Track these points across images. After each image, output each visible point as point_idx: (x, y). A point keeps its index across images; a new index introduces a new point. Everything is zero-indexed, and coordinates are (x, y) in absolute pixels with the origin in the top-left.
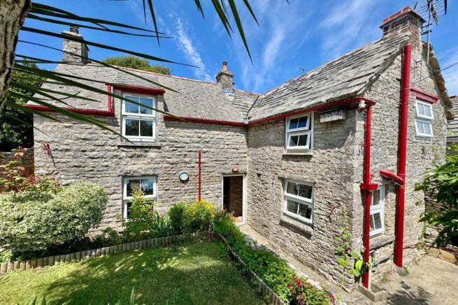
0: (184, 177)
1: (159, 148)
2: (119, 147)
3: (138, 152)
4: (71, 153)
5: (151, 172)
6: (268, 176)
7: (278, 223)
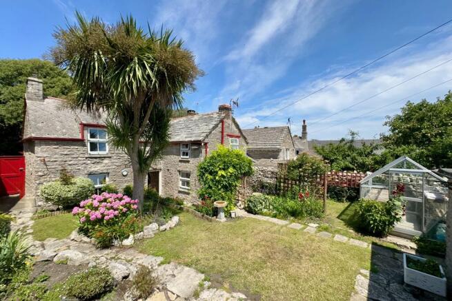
0: (125, 173)
1: (110, 157)
2: (86, 158)
3: (97, 160)
4: (57, 163)
5: (105, 171)
6: (173, 170)
7: (177, 192)
